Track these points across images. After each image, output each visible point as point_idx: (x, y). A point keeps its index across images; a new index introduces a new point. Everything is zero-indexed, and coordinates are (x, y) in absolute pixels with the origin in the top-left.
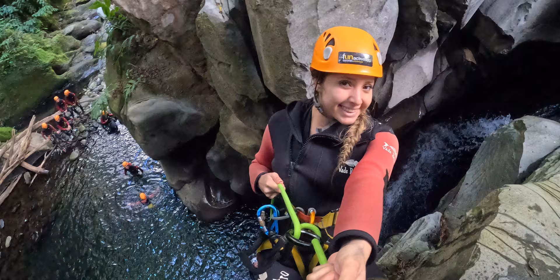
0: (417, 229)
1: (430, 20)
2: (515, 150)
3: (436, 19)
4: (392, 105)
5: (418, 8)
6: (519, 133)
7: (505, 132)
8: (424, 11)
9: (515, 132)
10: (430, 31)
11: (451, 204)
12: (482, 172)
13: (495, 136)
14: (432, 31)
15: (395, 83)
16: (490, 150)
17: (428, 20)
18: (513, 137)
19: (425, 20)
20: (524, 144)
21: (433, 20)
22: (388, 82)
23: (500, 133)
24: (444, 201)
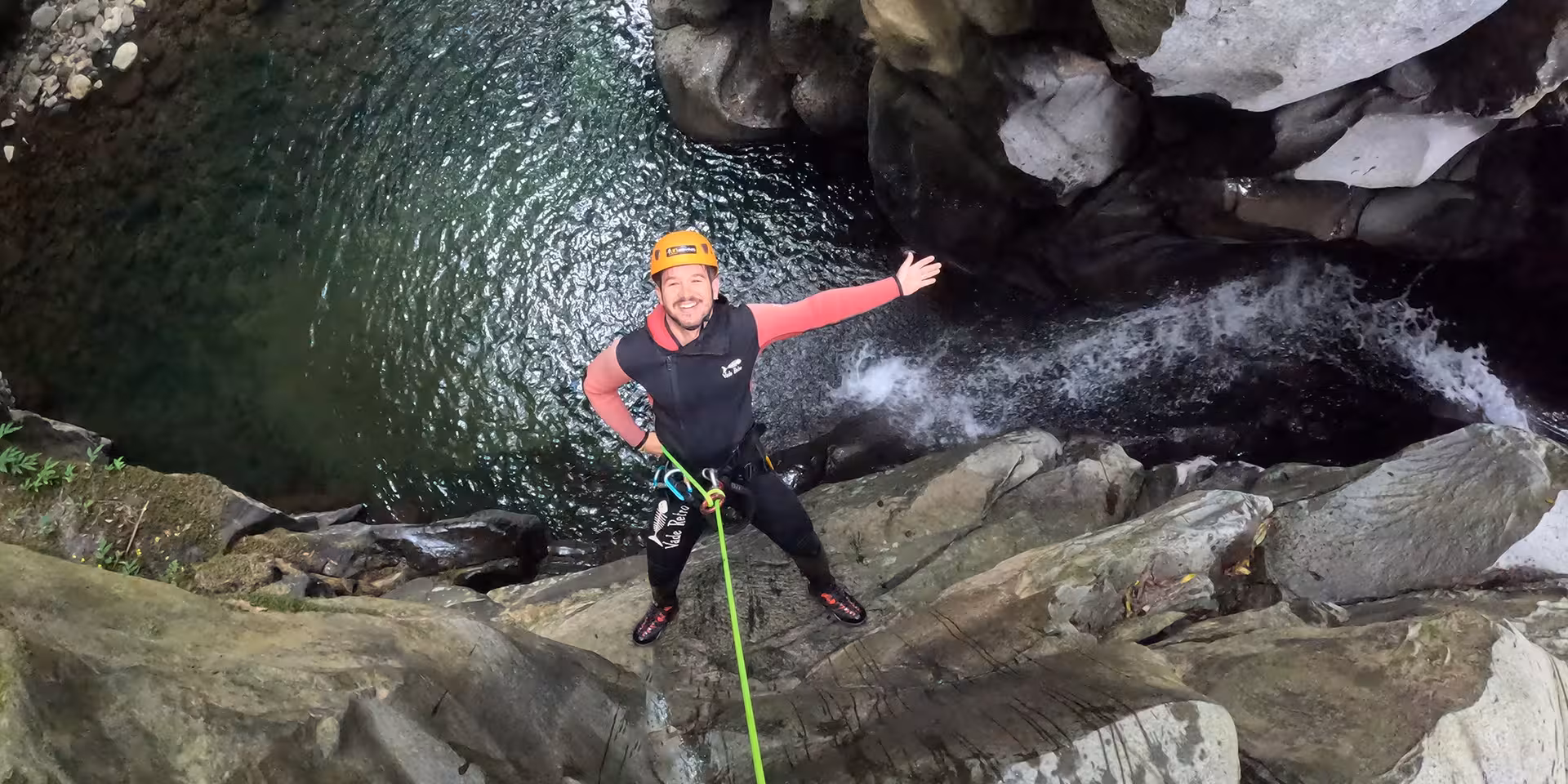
0: (1217, 514)
1: (1544, 80)
2: (1520, 513)
3: (1557, 85)
4: (1304, 173)
5: (1547, 35)
6: (1548, 482)
7: (1521, 452)
8: (1552, 51)
9: (1541, 472)
10: (1522, 98)
11: (1306, 502)
12: (1415, 492)
13: (1495, 440)
14: (1524, 102)
15: (1350, 135)
16: (1462, 462)
17: (1543, 74)
18: (1532, 481)
19: (1537, 70)
20: (1546, 516)
21: (1551, 83)
22: (1337, 121)
23: (1509, 444)
24: (1286, 476)
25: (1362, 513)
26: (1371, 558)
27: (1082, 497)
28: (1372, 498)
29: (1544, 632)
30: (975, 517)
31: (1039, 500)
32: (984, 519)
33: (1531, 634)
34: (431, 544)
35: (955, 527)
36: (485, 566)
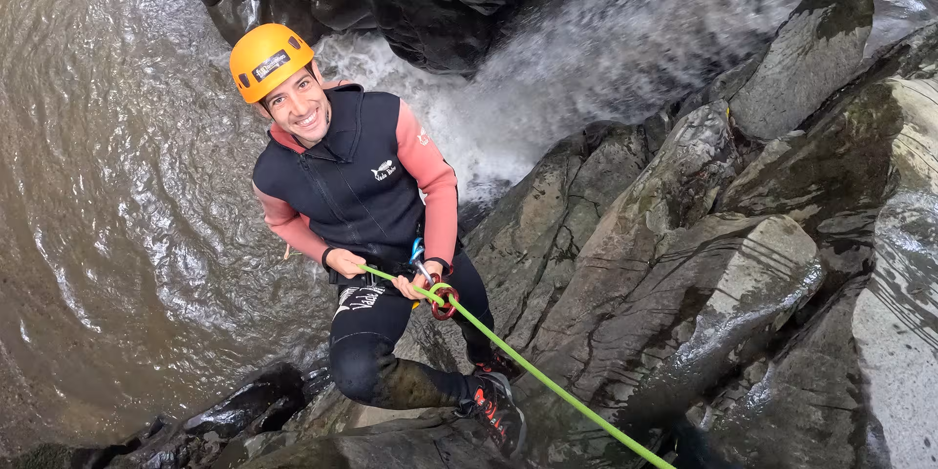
11: (743, 89)
12: (798, 47)
24: (723, 82)
25: (776, 76)
26: (797, 95)
27: (616, 161)
28: (777, 65)
29: (912, 71)
30: (561, 209)
31: (591, 178)
32: (567, 208)
33: (906, 75)
34: (223, 416)
35: (553, 221)
36: (268, 412)
